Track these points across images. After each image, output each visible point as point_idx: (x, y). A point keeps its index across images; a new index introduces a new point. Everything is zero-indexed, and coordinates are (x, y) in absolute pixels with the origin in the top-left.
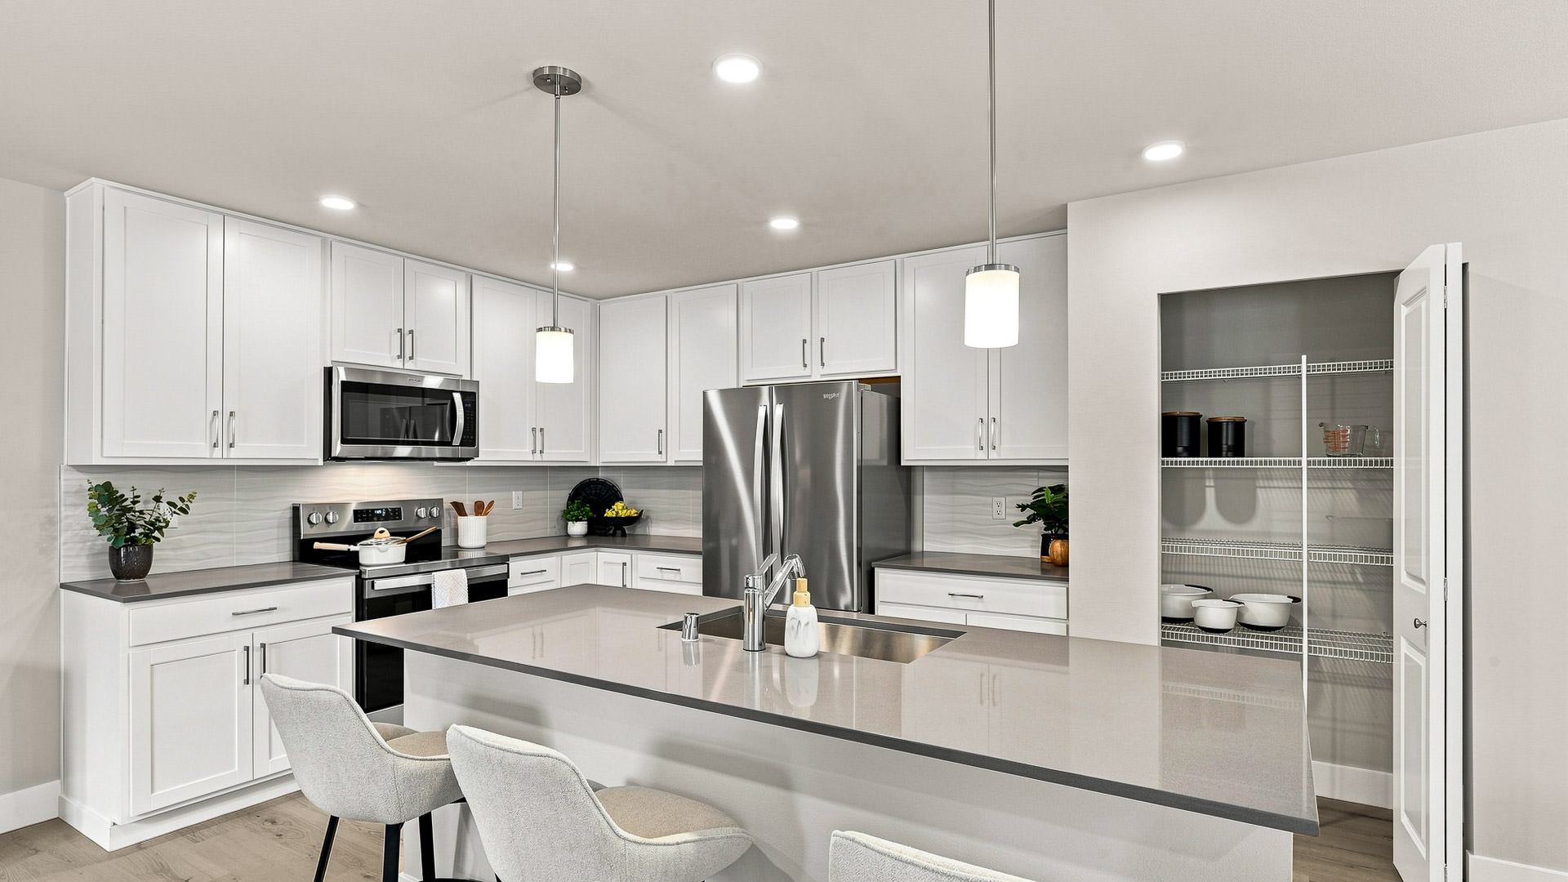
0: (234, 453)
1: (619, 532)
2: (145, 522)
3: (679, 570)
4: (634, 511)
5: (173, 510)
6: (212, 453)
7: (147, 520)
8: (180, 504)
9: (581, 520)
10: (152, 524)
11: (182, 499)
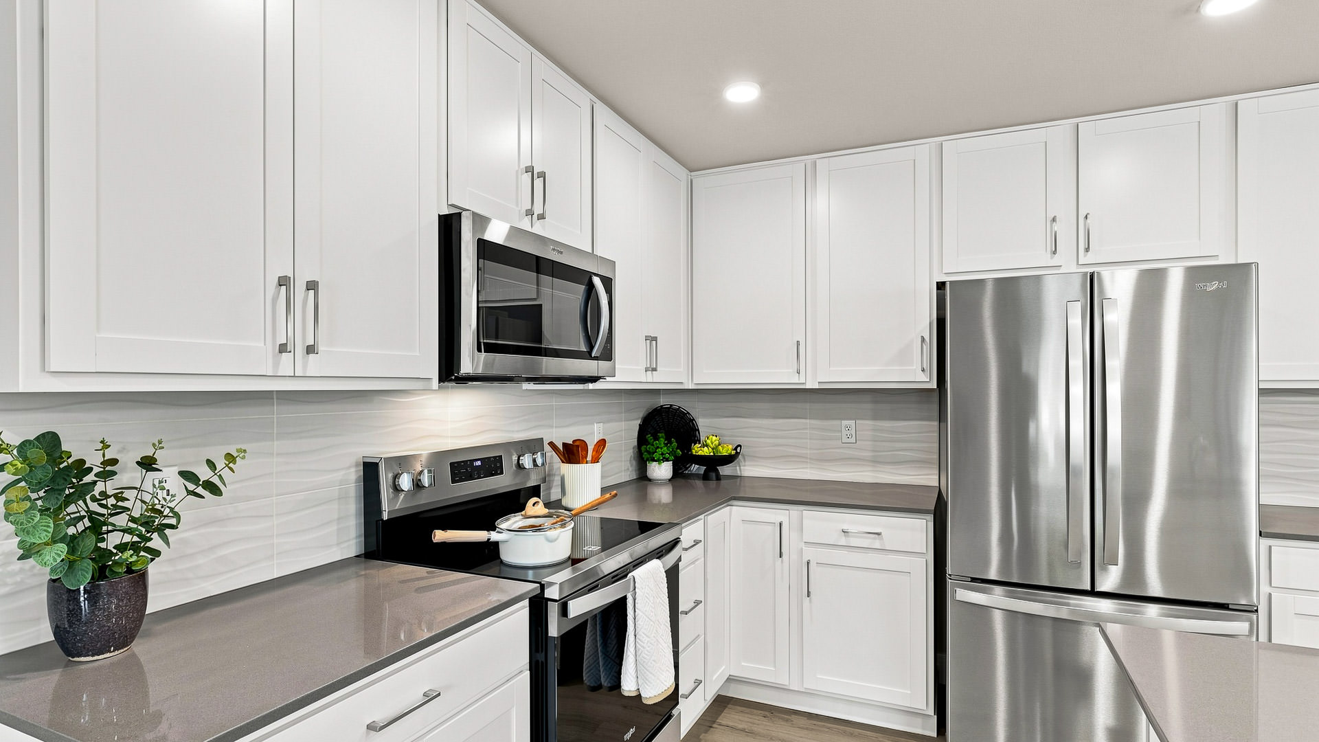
0: (314, 365)
1: (713, 475)
2: (133, 520)
3: (879, 534)
4: (730, 447)
5: (191, 487)
6: (276, 364)
7: (136, 514)
8: (204, 474)
9: (667, 460)
10: (147, 523)
11: (211, 464)
